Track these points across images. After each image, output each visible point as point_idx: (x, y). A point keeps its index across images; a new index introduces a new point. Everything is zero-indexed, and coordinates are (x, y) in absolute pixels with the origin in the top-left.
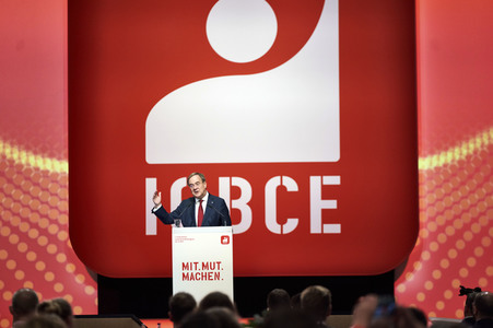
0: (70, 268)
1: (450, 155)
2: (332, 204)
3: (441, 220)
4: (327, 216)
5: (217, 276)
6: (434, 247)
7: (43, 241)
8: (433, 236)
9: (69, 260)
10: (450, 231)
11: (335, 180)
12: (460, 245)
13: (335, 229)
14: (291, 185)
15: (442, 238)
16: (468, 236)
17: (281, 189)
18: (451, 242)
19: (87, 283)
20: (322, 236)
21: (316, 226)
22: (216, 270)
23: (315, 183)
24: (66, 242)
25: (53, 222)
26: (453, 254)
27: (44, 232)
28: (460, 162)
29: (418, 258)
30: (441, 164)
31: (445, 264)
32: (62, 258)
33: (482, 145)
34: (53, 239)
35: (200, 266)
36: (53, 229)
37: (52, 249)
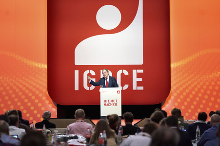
0: (47, 102)
1: (181, 62)
2: (140, 80)
3: (178, 85)
4: (139, 84)
5: (116, 104)
6: (175, 94)
7: (37, 92)
8: (175, 91)
9: (47, 99)
10: (181, 89)
11: (141, 71)
12: (185, 94)
13: (141, 88)
14: (126, 73)
15: (178, 92)
16: (187, 91)
17: (122, 74)
18: (181, 93)
19: (53, 107)
20: (137, 91)
21: (135, 87)
22: (115, 102)
23: (134, 72)
24: (45, 93)
25: (41, 85)
26: (182, 97)
27: (38, 89)
28: (185, 65)
29: (170, 99)
30: (178, 66)
31: (179, 100)
32: (44, 98)
33: (192, 59)
34: (41, 92)
35: (110, 101)
36: (41, 88)
37: (41, 95)
